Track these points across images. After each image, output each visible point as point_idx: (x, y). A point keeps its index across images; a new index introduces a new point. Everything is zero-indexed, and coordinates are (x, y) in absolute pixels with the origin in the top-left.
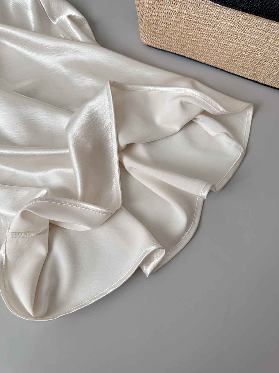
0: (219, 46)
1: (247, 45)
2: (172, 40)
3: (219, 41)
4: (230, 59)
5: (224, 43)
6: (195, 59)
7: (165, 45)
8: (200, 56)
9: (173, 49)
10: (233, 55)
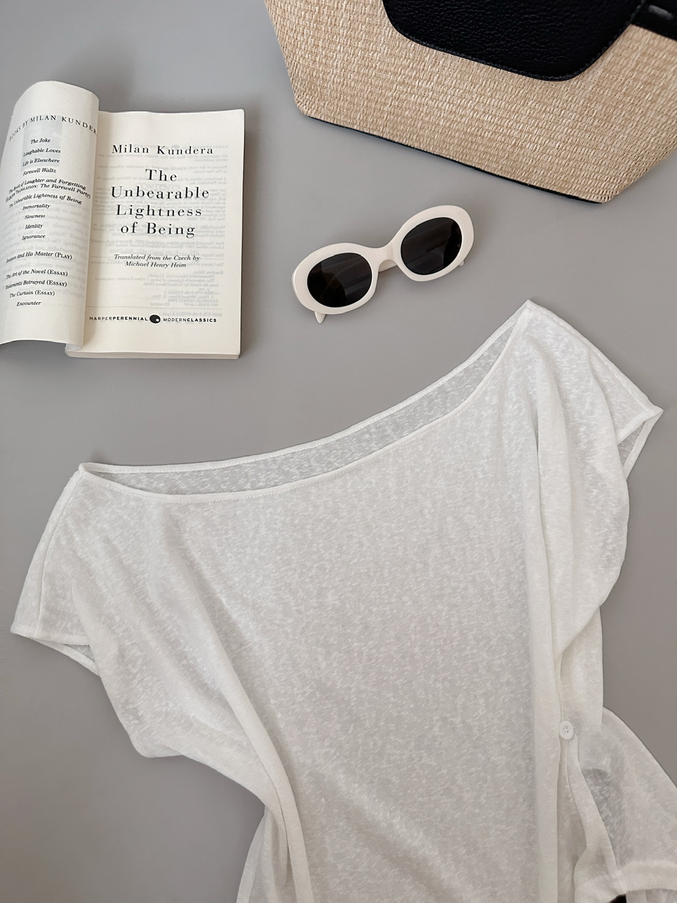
0: (442, 116)
1: (490, 112)
2: (355, 107)
3: (440, 105)
4: (464, 139)
5: (450, 110)
6: (401, 141)
7: (342, 116)
8: (408, 136)
9: (358, 123)
10: (468, 130)
